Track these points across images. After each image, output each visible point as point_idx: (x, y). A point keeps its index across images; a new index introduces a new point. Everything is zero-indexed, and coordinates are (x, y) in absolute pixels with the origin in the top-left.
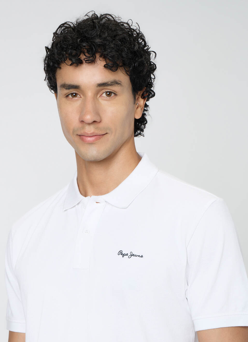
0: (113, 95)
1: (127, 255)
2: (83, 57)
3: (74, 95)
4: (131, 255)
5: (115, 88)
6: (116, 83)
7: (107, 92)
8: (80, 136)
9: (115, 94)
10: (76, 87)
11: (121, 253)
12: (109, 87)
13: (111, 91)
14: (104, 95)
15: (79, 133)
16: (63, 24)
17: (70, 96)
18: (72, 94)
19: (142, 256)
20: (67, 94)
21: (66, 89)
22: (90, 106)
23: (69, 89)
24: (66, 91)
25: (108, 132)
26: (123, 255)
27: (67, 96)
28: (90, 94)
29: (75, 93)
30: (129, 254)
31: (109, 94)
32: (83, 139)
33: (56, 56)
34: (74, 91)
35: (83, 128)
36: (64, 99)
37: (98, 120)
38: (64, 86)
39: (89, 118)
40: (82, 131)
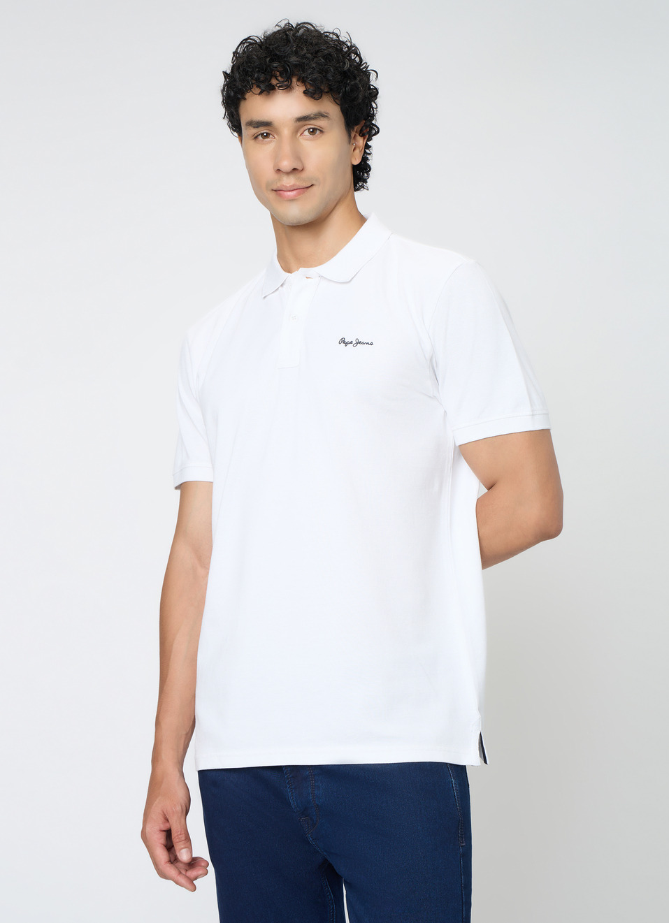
0: (318, 132)
1: (351, 343)
2: (274, 82)
3: (266, 136)
4: (357, 343)
5: (321, 123)
6: (321, 115)
7: (309, 129)
8: (275, 191)
9: (322, 132)
10: (267, 124)
11: (343, 341)
12: (312, 122)
13: (316, 127)
14: (306, 133)
15: (275, 188)
16: (246, 39)
17: (260, 138)
18: (262, 134)
19: (372, 344)
20: (256, 135)
21: (254, 127)
22: (287, 148)
23: (257, 127)
24: (254, 131)
25: (314, 182)
26: (347, 344)
27: (256, 138)
28: (286, 132)
29: (267, 133)
30: (354, 342)
31: (313, 131)
32: (280, 195)
33: (239, 84)
34: (264, 130)
35: (280, 180)
36: (252, 142)
37: (299, 168)
38: (251, 124)
39: (286, 165)
40: (279, 185)
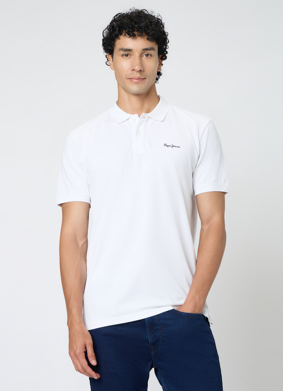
0: (149, 56)
1: (170, 146)
2: (136, 33)
3: (127, 55)
4: (173, 146)
5: (151, 52)
6: (152, 49)
8: (130, 79)
9: (151, 56)
10: (130, 50)
12: (149, 51)
13: (149, 53)
14: (144, 56)
15: (130, 77)
17: (124, 56)
18: (125, 55)
19: (179, 147)
20: (123, 55)
21: (124, 51)
24: (122, 52)
25: (146, 77)
27: (123, 56)
28: (137, 54)
30: (171, 146)
31: (147, 55)
32: (132, 81)
33: (117, 32)
34: (126, 53)
35: (133, 74)
36: (121, 57)
37: (142, 70)
38: (122, 49)
39: (137, 68)
40: (132, 76)
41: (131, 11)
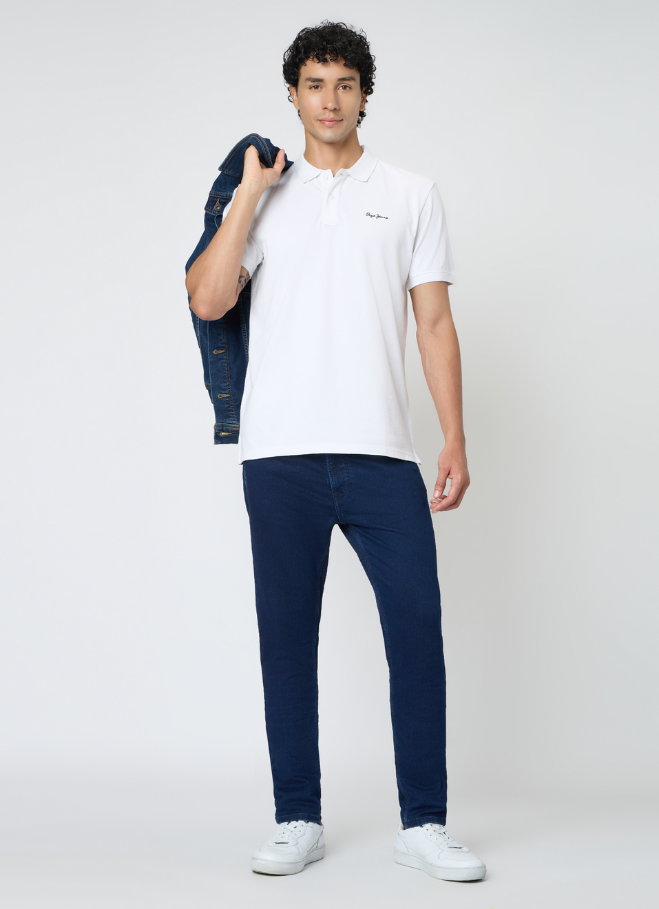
0: (348, 88)
1: (374, 216)
3: (317, 87)
4: (378, 217)
5: (351, 83)
6: (351, 79)
7: (343, 86)
8: (320, 120)
9: (350, 88)
10: (320, 80)
11: (368, 214)
12: (347, 82)
13: (347, 85)
14: (341, 88)
15: (320, 118)
17: (313, 88)
19: (387, 218)
20: (311, 86)
22: (331, 95)
23: (312, 82)
24: (310, 83)
25: (344, 118)
26: (372, 216)
27: (311, 88)
28: (330, 86)
30: (376, 216)
31: (345, 88)
32: (324, 123)
33: (302, 55)
34: (315, 84)
35: (325, 114)
36: (309, 90)
37: (338, 109)
38: (309, 79)
39: (330, 105)
40: (324, 117)
41: (322, 25)
